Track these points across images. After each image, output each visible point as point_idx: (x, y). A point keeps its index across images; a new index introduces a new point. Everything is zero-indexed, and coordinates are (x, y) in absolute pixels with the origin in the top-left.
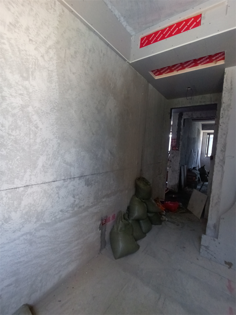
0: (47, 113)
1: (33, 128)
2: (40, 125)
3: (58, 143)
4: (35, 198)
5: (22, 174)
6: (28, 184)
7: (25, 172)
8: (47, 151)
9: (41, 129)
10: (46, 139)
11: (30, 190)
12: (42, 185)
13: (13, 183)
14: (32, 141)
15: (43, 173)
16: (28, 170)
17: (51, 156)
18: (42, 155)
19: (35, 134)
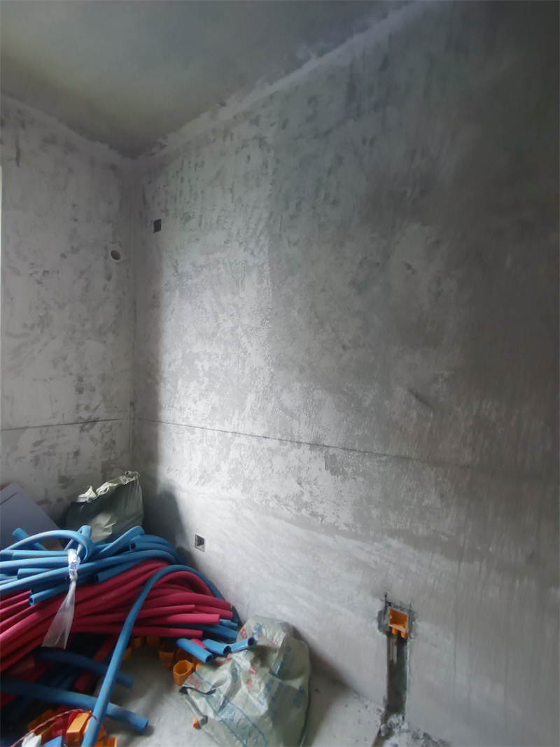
0: (257, 329)
1: (242, 354)
2: (250, 350)
3: (271, 373)
4: (242, 453)
5: (231, 415)
6: (236, 430)
7: (234, 413)
8: (257, 387)
9: (250, 354)
10: (255, 369)
11: (237, 440)
12: (250, 437)
13: (224, 425)
14: (241, 371)
15: (251, 419)
16: (236, 411)
17: (261, 393)
18: (250, 391)
19: (244, 361)
